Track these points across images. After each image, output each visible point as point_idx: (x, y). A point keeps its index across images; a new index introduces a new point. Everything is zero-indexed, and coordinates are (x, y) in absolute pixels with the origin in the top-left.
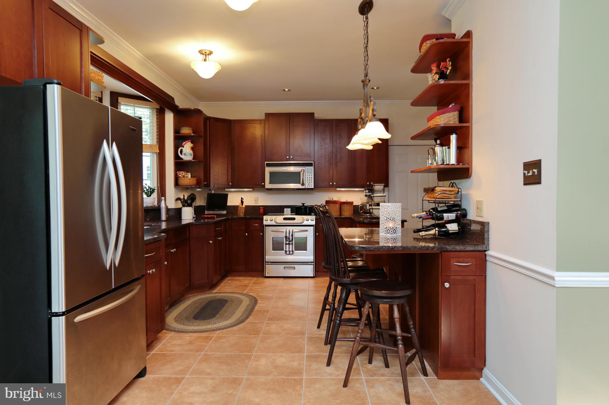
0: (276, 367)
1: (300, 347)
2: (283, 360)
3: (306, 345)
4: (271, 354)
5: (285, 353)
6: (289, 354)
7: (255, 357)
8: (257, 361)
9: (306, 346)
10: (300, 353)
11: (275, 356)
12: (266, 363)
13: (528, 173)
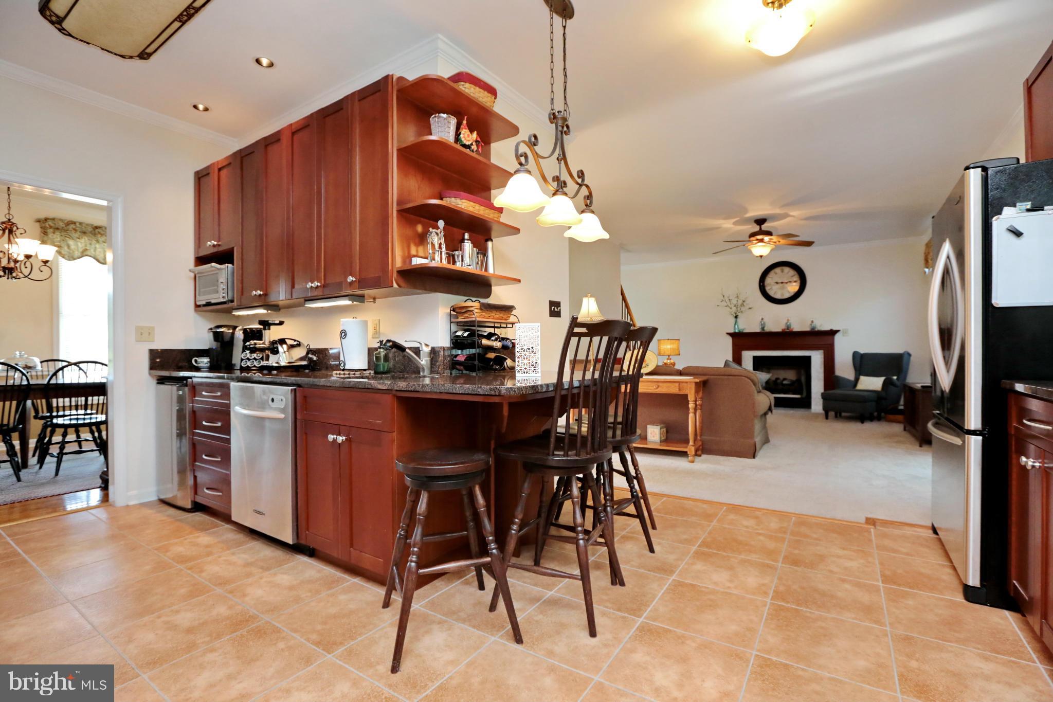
0: (731, 568)
1: (674, 594)
2: (716, 577)
3: (658, 597)
4: (735, 592)
5: (708, 588)
6: (701, 585)
7: (766, 593)
8: (764, 585)
9: (661, 594)
10: (681, 581)
11: (729, 588)
12: (746, 579)
13: (554, 309)
